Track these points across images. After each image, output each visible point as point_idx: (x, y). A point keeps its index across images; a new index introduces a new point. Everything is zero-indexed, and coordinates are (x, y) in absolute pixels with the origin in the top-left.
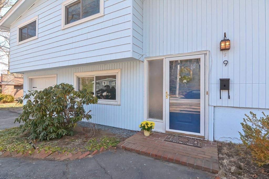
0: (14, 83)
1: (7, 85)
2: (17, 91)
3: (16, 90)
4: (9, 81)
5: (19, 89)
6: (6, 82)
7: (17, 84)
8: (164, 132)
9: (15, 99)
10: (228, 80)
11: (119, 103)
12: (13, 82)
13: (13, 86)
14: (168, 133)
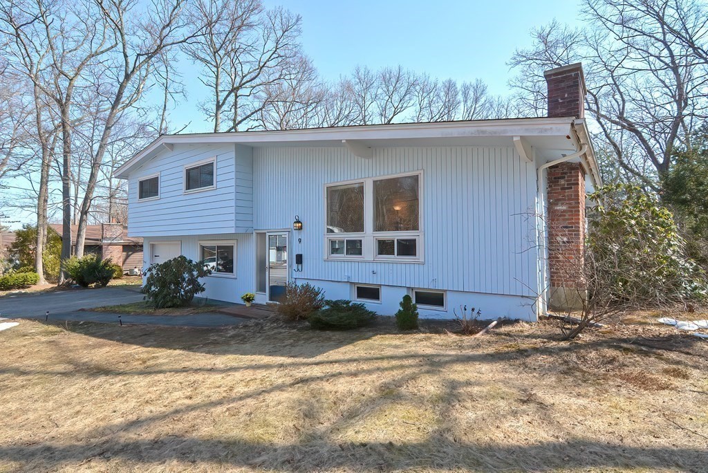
0: (122, 241)
1: (111, 244)
2: (127, 257)
3: (125, 253)
4: (115, 236)
5: (130, 253)
6: (110, 239)
7: (127, 243)
8: (265, 304)
9: (125, 273)
10: (301, 255)
11: (235, 277)
12: (121, 239)
13: (121, 247)
14: (268, 305)
